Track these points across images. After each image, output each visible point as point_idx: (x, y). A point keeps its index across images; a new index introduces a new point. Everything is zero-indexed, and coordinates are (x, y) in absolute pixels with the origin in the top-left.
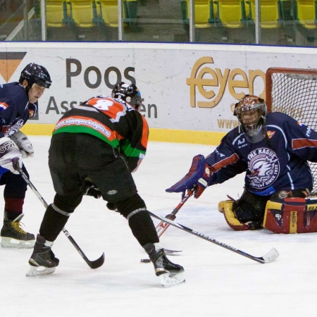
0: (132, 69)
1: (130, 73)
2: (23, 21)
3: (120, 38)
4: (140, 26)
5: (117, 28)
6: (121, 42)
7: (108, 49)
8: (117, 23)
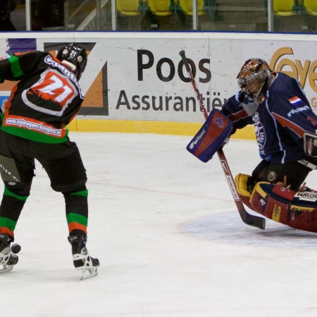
0: (208, 61)
1: (206, 65)
2: (95, 10)
3: (195, 28)
4: (220, 14)
5: (191, 17)
6: (195, 31)
7: (182, 39)
8: (191, 11)
